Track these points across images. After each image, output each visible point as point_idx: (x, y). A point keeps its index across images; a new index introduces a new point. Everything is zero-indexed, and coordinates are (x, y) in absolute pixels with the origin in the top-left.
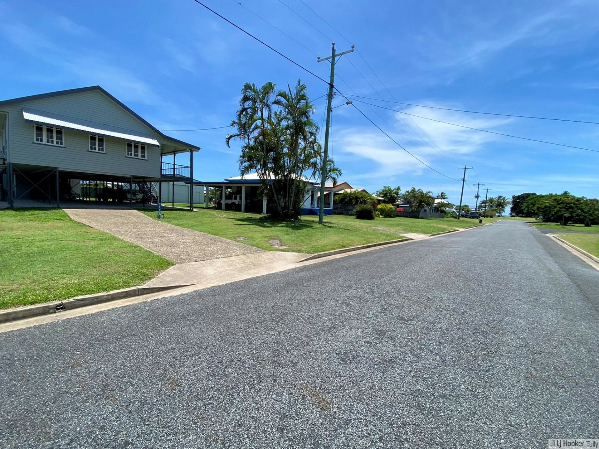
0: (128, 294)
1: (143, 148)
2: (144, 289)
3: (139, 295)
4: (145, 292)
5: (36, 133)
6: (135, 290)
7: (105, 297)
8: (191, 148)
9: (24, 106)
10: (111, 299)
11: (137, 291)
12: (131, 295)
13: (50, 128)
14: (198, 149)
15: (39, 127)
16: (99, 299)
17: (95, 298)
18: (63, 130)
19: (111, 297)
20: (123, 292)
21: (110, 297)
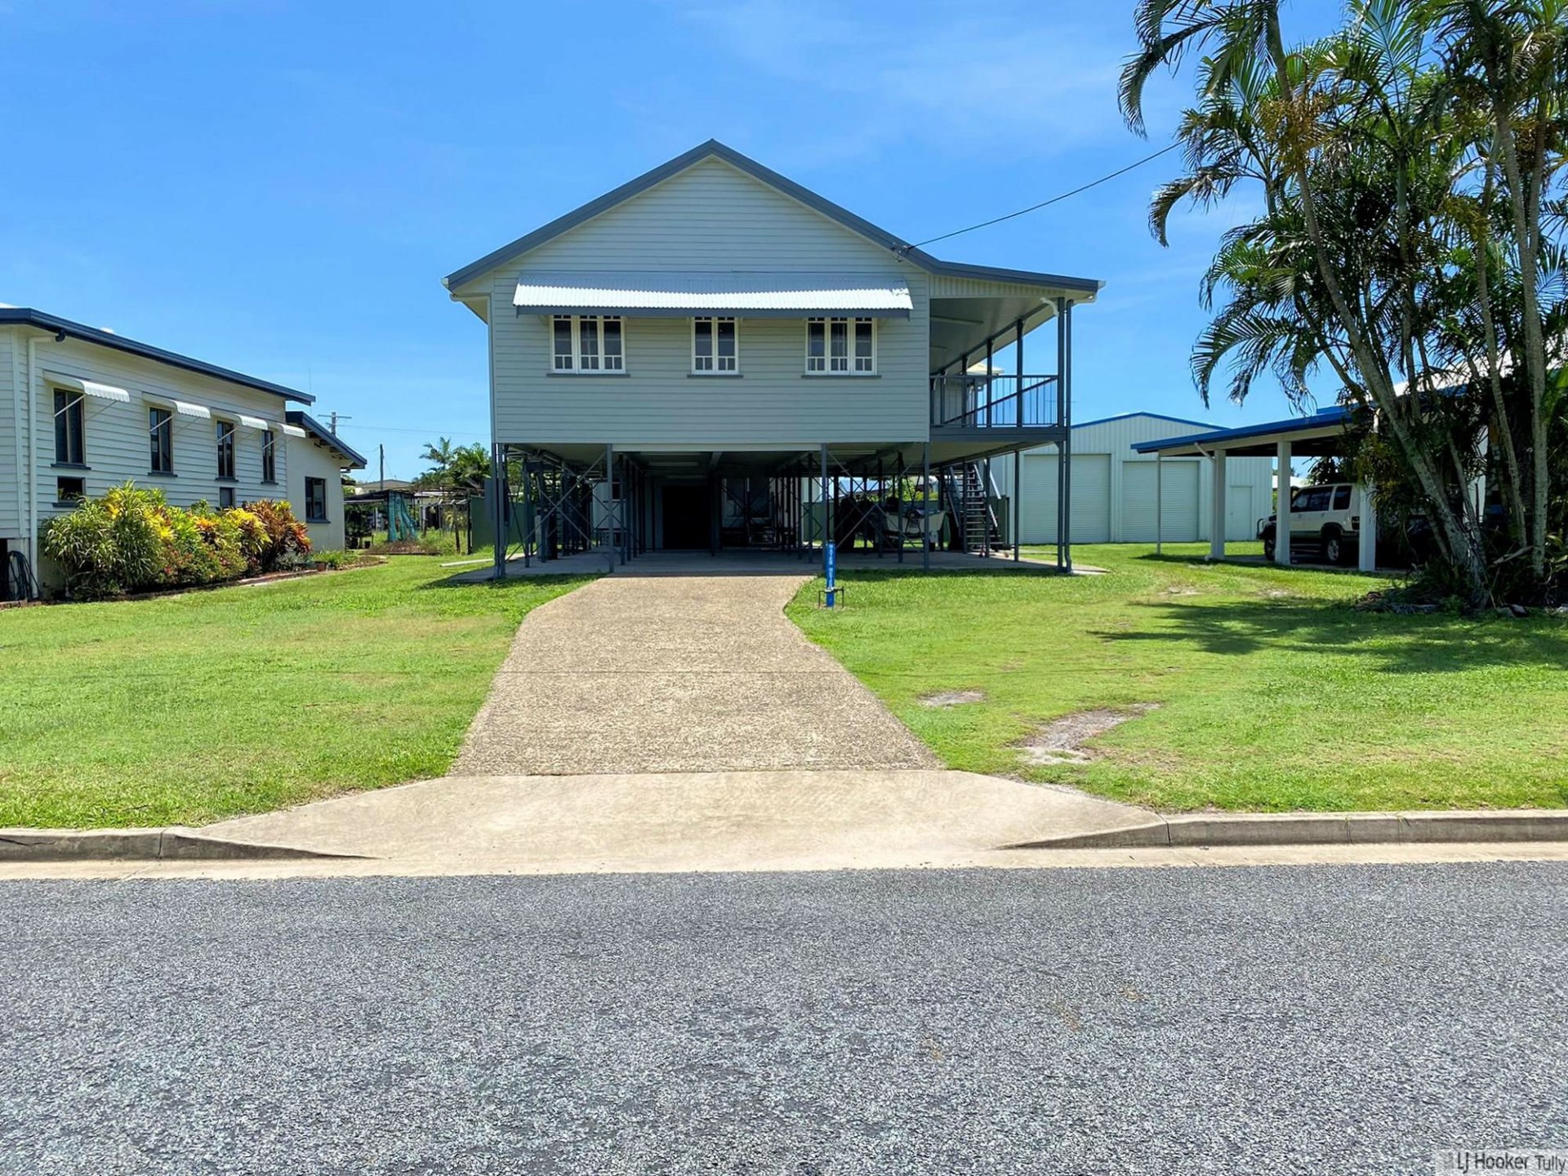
0: (130, 845)
1: (864, 330)
2: (178, 838)
3: (158, 858)
4: (181, 851)
5: (556, 342)
6: (150, 839)
7: (62, 842)
8: (1058, 292)
9: (525, 267)
10: (80, 853)
11: (157, 843)
12: (139, 853)
13: (589, 320)
14: (1090, 287)
15: (561, 321)
16: (46, 848)
17: (38, 840)
18: (622, 320)
19: (80, 847)
20: (114, 838)
21: (76, 846)
